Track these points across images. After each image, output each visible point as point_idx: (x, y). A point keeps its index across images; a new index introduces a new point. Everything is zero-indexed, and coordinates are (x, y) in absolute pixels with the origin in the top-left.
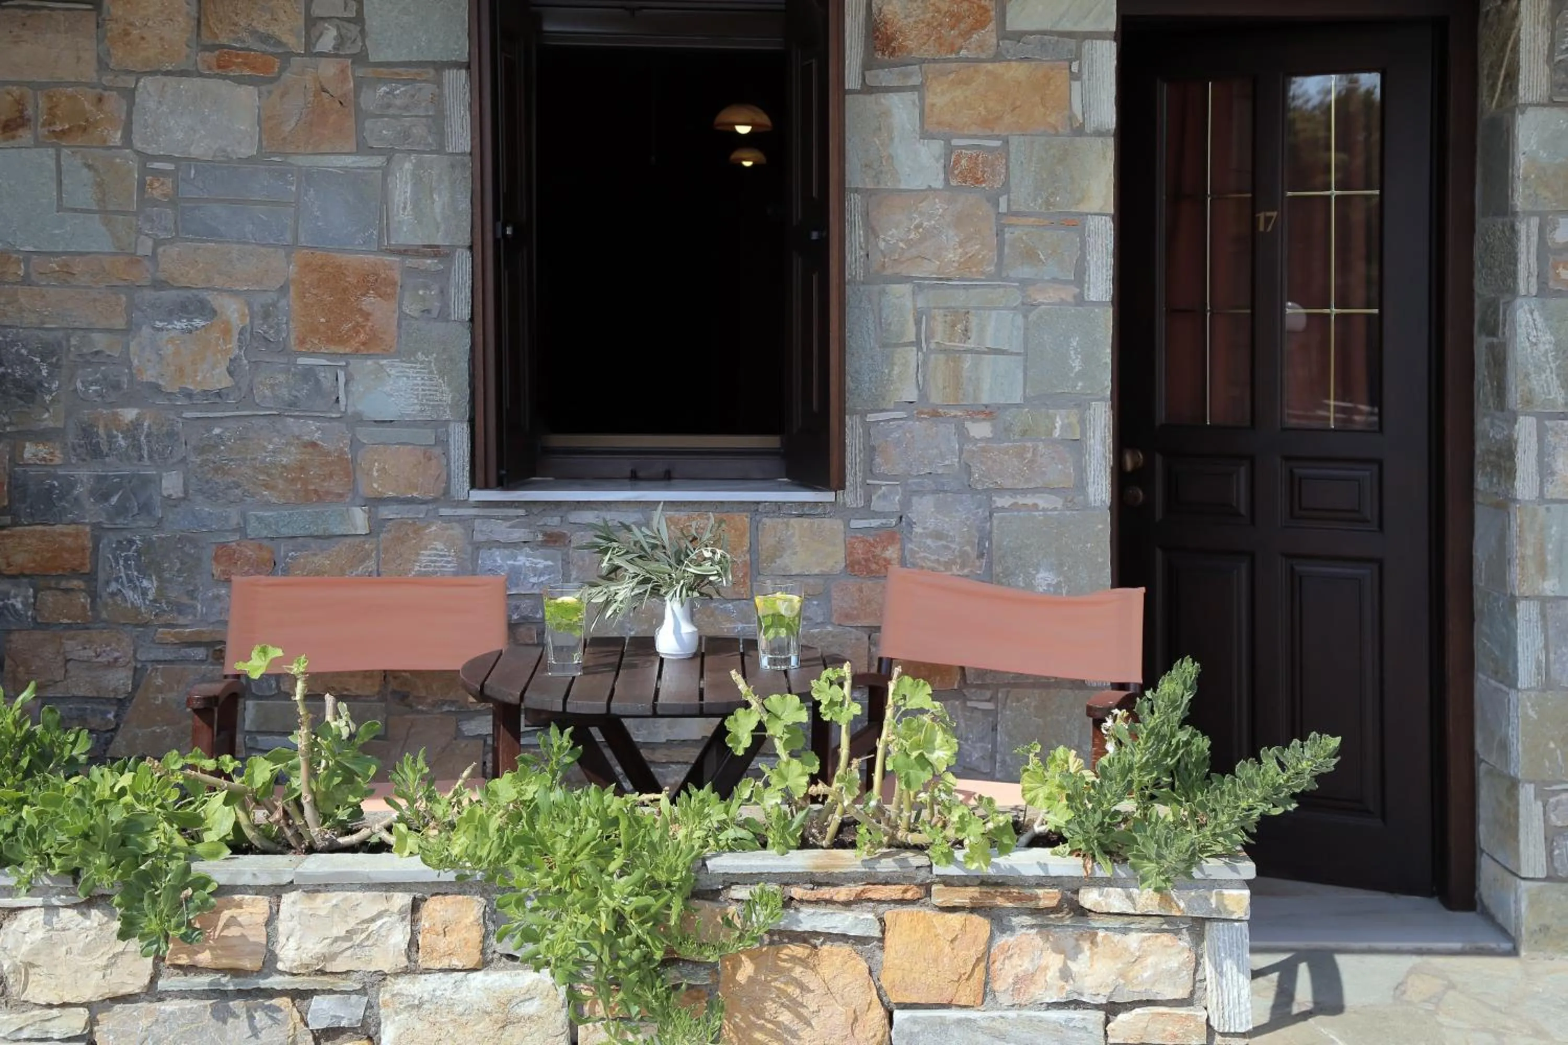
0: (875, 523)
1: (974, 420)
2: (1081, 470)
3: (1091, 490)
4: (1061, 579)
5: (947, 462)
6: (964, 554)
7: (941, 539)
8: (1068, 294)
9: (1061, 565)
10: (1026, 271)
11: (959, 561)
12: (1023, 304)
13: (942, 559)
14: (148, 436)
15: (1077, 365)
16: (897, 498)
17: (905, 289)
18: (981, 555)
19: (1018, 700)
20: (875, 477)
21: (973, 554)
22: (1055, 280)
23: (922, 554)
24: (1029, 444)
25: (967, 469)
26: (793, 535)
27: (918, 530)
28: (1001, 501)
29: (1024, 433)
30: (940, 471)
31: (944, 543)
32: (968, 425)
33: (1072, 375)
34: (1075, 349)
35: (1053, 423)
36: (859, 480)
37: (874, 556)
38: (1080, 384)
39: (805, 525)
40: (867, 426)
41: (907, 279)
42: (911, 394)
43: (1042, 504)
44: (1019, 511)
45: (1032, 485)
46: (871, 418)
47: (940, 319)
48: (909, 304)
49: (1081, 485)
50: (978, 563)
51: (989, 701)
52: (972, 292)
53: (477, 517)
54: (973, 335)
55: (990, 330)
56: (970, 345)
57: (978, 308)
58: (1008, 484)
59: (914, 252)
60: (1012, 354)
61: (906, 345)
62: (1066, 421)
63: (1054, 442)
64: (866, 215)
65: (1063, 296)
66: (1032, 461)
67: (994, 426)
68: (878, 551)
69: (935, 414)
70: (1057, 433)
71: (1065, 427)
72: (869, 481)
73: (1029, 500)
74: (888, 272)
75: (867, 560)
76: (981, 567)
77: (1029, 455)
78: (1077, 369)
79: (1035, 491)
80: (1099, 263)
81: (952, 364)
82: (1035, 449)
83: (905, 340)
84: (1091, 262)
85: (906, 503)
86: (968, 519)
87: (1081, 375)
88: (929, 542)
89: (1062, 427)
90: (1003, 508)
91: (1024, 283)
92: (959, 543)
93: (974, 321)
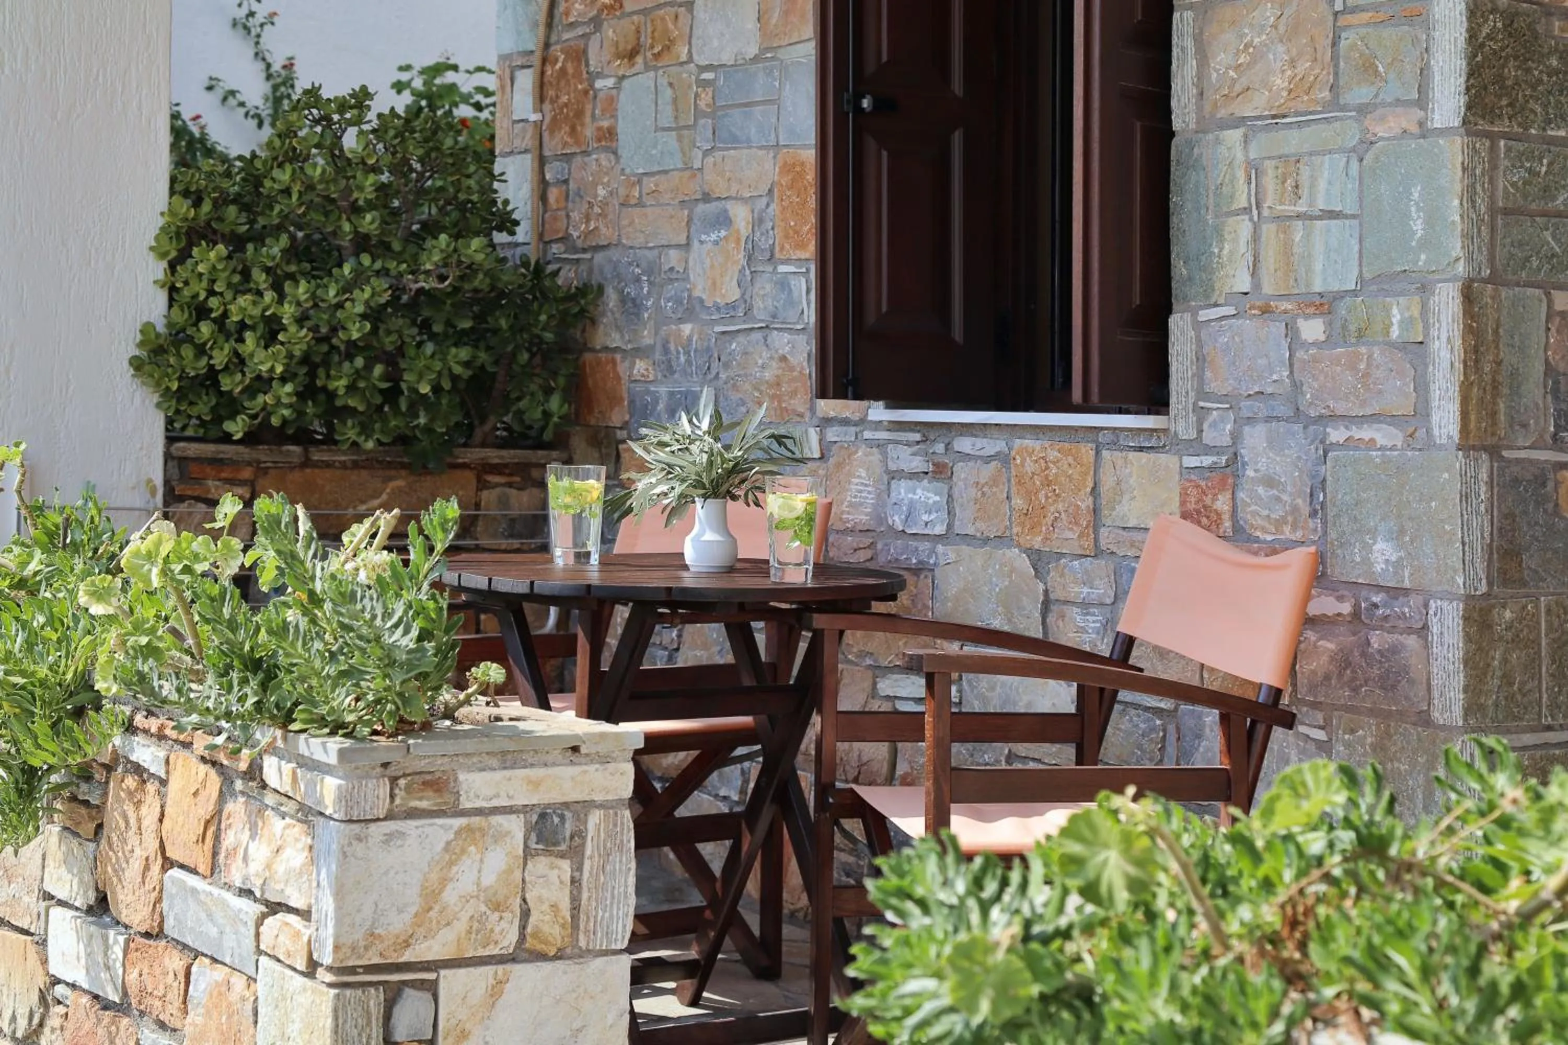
0: (1207, 461)
1: (1307, 317)
2: (1422, 387)
3: (1435, 418)
4: (1402, 554)
5: (1275, 377)
6: (1295, 509)
7: (1272, 488)
8: (1408, 120)
9: (1402, 531)
10: (1360, 94)
11: (1290, 519)
12: (1362, 142)
13: (1273, 516)
14: (696, 351)
15: (1418, 227)
16: (1229, 427)
17: (1234, 136)
18: (1313, 514)
19: (1352, 731)
20: (1207, 397)
21: (1305, 510)
22: (1398, 102)
23: (1253, 508)
24: (1363, 350)
25: (1297, 386)
26: (1130, 475)
27: (1250, 473)
28: (1336, 435)
29: (1360, 334)
30: (1269, 390)
31: (1275, 492)
32: (1301, 323)
33: (1414, 244)
34: (1417, 204)
35: (1389, 316)
36: (1191, 401)
37: (1205, 507)
38: (1423, 257)
39: (1144, 461)
40: (1198, 326)
41: (1239, 122)
42: (1243, 283)
43: (1381, 441)
44: (1357, 448)
45: (1369, 412)
46: (1204, 315)
47: (1271, 172)
48: (1240, 156)
49: (1422, 412)
50: (1311, 523)
51: (1322, 728)
52: (1307, 130)
53: (890, 441)
54: (1304, 192)
55: (1322, 185)
56: (1301, 208)
57: (1311, 154)
58: (1341, 408)
59: (1244, 82)
60: (1346, 217)
61: (1237, 213)
62: (1407, 315)
63: (1392, 345)
64: (1199, 40)
65: (1404, 125)
66: (1366, 375)
67: (1329, 325)
68: (1208, 500)
69: (1266, 310)
70: (1395, 332)
71: (1406, 323)
72: (1201, 404)
73: (1365, 433)
74: (1222, 113)
75: (1198, 512)
76: (1315, 530)
77: (1362, 366)
78: (1420, 233)
79: (1374, 418)
80: (1446, 68)
81: (1282, 236)
82: (1370, 357)
83: (1235, 206)
84: (1436, 69)
85: (1236, 437)
86: (1299, 458)
87: (1425, 244)
88: (1261, 490)
89: (1401, 322)
90: (1338, 444)
91: (1363, 110)
92: (1291, 494)
93: (1305, 172)
